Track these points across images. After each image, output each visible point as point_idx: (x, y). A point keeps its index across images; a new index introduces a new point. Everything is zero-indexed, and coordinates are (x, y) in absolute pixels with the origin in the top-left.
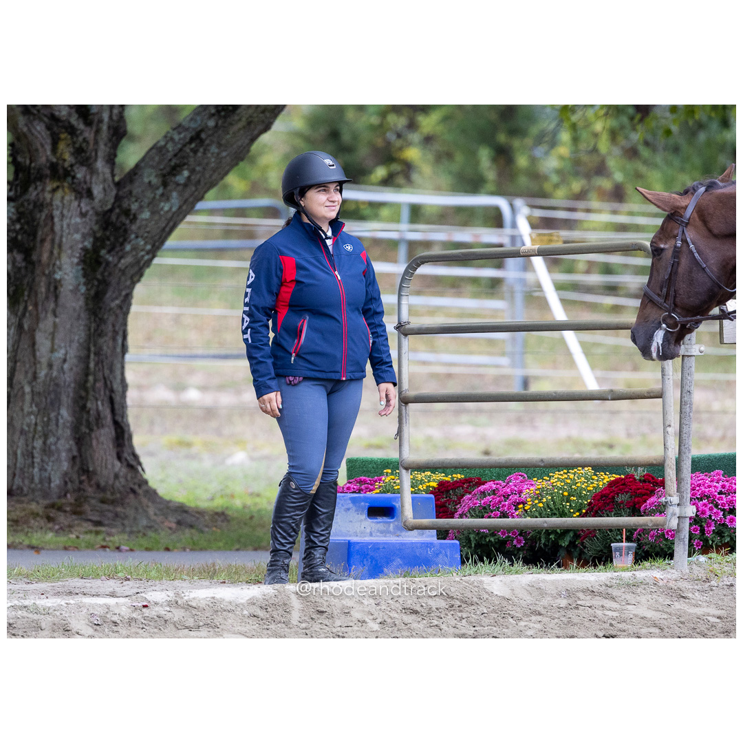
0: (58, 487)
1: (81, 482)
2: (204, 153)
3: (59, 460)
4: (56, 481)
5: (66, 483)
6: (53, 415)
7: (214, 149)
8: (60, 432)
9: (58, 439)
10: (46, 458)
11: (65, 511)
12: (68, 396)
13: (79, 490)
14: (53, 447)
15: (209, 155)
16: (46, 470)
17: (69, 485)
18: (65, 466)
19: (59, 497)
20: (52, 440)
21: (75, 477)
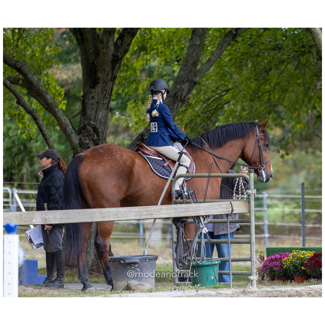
0: (91, 264)
1: (98, 262)
3: (91, 255)
4: (90, 262)
5: (93, 262)
6: (89, 241)
8: (91, 247)
9: (91, 249)
10: (87, 255)
11: (95, 271)
12: (93, 235)
13: (97, 265)
14: (89, 252)
16: (87, 259)
17: (94, 263)
18: (93, 257)
19: (91, 267)
20: (89, 249)
21: (96, 261)
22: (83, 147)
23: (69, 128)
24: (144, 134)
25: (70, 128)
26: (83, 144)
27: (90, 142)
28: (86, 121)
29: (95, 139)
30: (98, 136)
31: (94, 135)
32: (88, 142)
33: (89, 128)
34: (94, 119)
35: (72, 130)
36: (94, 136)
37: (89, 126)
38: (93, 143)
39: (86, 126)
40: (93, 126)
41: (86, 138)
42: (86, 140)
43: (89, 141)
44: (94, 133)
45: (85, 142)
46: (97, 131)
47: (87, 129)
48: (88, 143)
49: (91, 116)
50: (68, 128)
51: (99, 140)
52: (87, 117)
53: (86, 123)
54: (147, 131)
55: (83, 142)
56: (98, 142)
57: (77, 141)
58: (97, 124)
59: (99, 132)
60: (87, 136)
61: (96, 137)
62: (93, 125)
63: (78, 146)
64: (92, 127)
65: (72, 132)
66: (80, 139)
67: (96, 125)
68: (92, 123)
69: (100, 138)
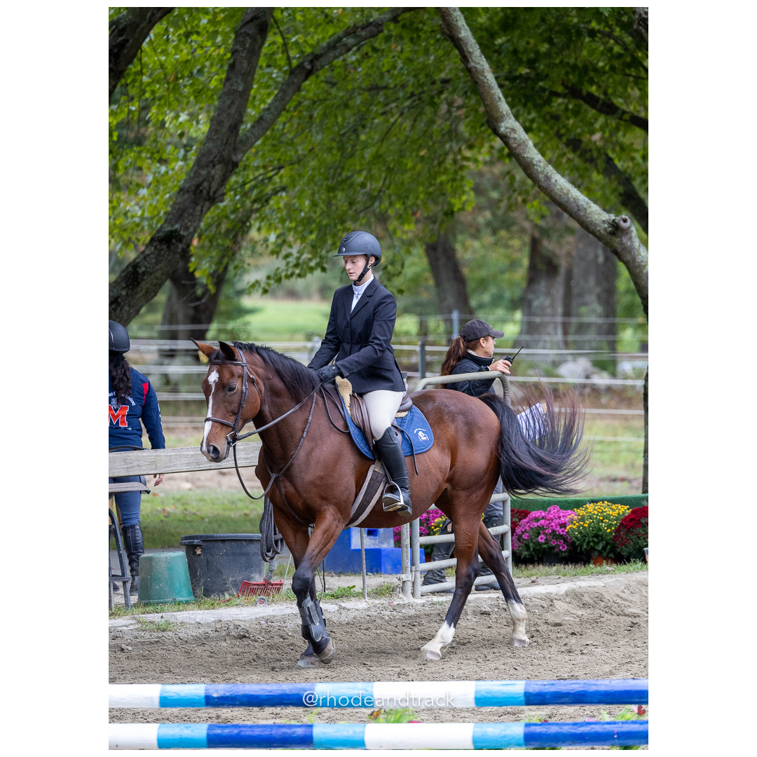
2: (121, 310)
7: (126, 308)
15: (124, 312)
24: (138, 263)
54: (145, 258)
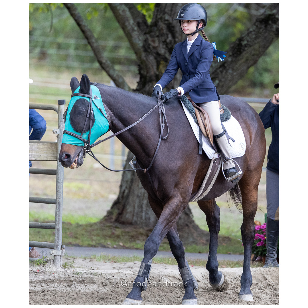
7: (230, 71)
15: (228, 74)
16: (148, 214)
22: (149, 52)
23: (129, 24)
24: (243, 38)
25: (131, 24)
26: (149, 48)
27: (161, 45)
28: (159, 15)
29: (168, 41)
30: (174, 37)
31: (167, 35)
32: (156, 44)
33: (162, 25)
34: (170, 12)
35: (133, 26)
36: (168, 37)
37: (162, 21)
38: (164, 46)
39: (158, 22)
40: (166, 22)
41: (156, 39)
42: (154, 41)
43: (159, 44)
44: (168, 33)
45: (152, 44)
46: (173, 30)
47: (159, 26)
48: (157, 47)
49: (165, 8)
50: (127, 24)
51: (175, 42)
52: (161, 8)
53: (159, 17)
54: (248, 34)
55: (150, 44)
56: (173, 46)
57: (140, 42)
58: (173, 20)
59: (176, 32)
60: (158, 36)
61: (170, 38)
62: (167, 20)
63: (142, 50)
64: (165, 24)
65: (133, 30)
66: (146, 41)
67: (171, 21)
68: (167, 17)
69: (177, 40)
